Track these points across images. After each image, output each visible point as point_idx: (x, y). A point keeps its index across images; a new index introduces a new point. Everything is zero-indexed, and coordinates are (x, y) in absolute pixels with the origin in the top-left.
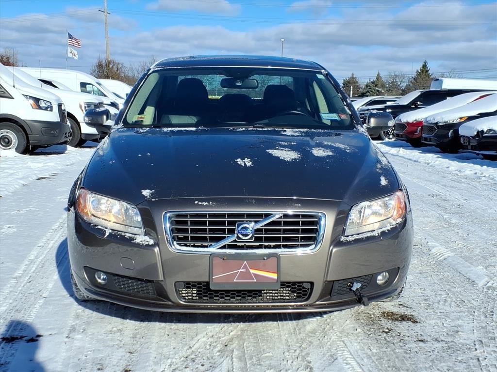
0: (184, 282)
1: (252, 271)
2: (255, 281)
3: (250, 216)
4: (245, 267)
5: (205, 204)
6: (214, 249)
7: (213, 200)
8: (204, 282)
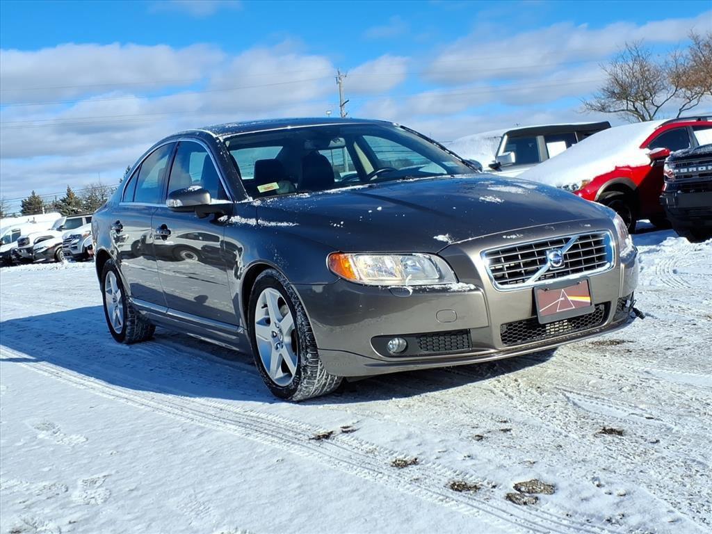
0: (506, 324)
1: (570, 298)
2: (574, 307)
3: (553, 243)
4: (564, 296)
5: (514, 237)
6: (532, 281)
7: (519, 232)
8: (524, 320)
